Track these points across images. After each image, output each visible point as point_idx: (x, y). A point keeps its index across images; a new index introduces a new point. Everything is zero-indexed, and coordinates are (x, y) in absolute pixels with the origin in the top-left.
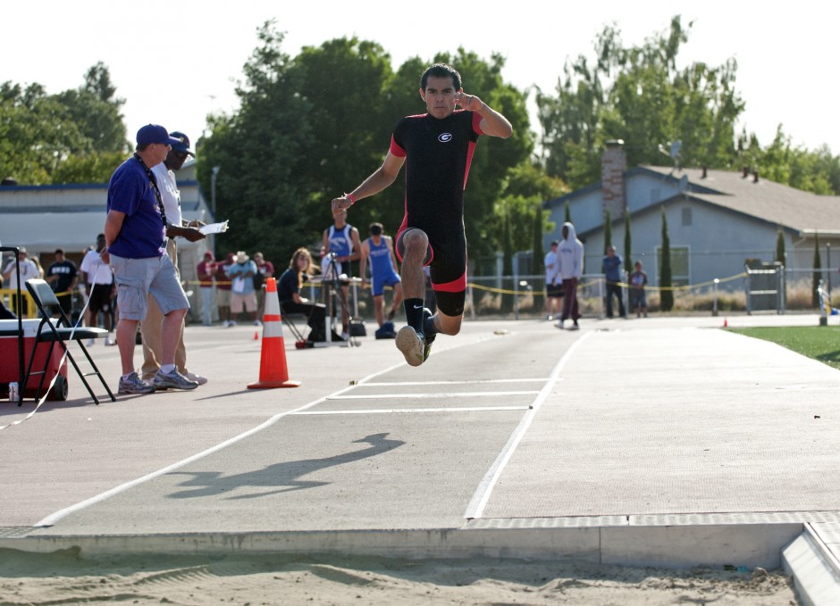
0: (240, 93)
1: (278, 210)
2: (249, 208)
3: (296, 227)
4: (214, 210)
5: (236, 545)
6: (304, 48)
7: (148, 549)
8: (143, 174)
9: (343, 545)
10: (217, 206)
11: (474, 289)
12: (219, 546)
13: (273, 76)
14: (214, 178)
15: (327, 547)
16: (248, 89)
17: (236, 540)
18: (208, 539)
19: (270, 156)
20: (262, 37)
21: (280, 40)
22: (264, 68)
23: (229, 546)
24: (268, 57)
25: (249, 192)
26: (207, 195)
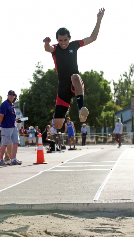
0: (31, 82)
1: (42, 115)
2: (34, 114)
3: (47, 119)
4: (24, 114)
5: (30, 208)
6: (49, 70)
7: (6, 209)
8: (8, 104)
9: (60, 207)
10: (25, 113)
11: (96, 136)
12: (26, 208)
13: (40, 77)
14: (24, 106)
15: (55, 208)
16: (33, 81)
17: (30, 206)
18: (23, 206)
19: (40, 99)
20: (37, 67)
21: (42, 68)
22: (38, 75)
23: (28, 208)
24: (39, 72)
25: (34, 109)
26: (22, 110)
